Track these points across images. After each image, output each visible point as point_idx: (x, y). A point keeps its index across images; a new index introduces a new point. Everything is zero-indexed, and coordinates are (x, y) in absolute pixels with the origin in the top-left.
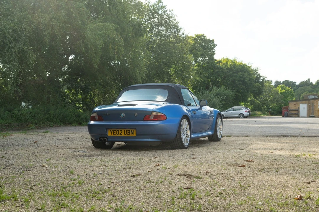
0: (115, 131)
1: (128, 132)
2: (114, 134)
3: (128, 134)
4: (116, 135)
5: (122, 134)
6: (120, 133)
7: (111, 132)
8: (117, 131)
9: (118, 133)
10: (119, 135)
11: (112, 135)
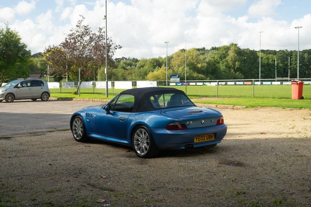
0: (199, 138)
1: (209, 137)
2: (199, 140)
3: (209, 139)
4: (201, 141)
5: (205, 140)
6: (203, 139)
7: (197, 139)
8: (201, 137)
9: (202, 139)
10: (203, 141)
11: (198, 141)
